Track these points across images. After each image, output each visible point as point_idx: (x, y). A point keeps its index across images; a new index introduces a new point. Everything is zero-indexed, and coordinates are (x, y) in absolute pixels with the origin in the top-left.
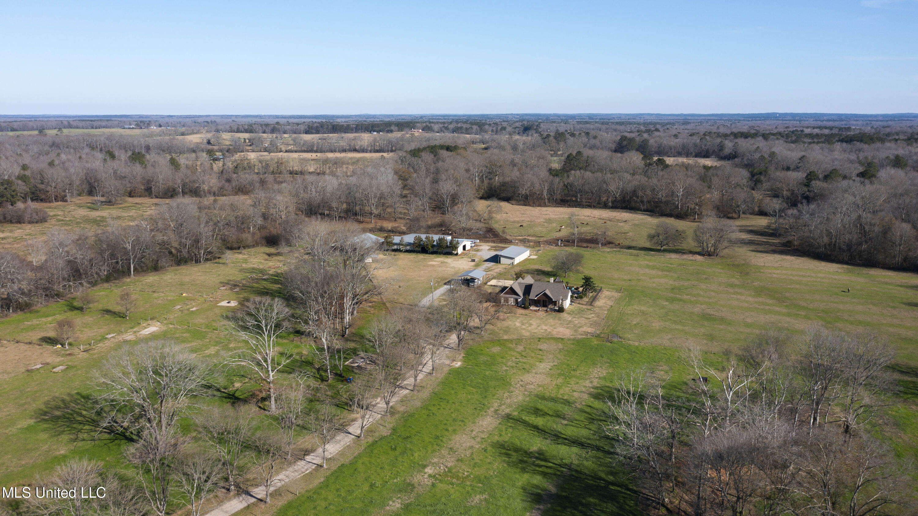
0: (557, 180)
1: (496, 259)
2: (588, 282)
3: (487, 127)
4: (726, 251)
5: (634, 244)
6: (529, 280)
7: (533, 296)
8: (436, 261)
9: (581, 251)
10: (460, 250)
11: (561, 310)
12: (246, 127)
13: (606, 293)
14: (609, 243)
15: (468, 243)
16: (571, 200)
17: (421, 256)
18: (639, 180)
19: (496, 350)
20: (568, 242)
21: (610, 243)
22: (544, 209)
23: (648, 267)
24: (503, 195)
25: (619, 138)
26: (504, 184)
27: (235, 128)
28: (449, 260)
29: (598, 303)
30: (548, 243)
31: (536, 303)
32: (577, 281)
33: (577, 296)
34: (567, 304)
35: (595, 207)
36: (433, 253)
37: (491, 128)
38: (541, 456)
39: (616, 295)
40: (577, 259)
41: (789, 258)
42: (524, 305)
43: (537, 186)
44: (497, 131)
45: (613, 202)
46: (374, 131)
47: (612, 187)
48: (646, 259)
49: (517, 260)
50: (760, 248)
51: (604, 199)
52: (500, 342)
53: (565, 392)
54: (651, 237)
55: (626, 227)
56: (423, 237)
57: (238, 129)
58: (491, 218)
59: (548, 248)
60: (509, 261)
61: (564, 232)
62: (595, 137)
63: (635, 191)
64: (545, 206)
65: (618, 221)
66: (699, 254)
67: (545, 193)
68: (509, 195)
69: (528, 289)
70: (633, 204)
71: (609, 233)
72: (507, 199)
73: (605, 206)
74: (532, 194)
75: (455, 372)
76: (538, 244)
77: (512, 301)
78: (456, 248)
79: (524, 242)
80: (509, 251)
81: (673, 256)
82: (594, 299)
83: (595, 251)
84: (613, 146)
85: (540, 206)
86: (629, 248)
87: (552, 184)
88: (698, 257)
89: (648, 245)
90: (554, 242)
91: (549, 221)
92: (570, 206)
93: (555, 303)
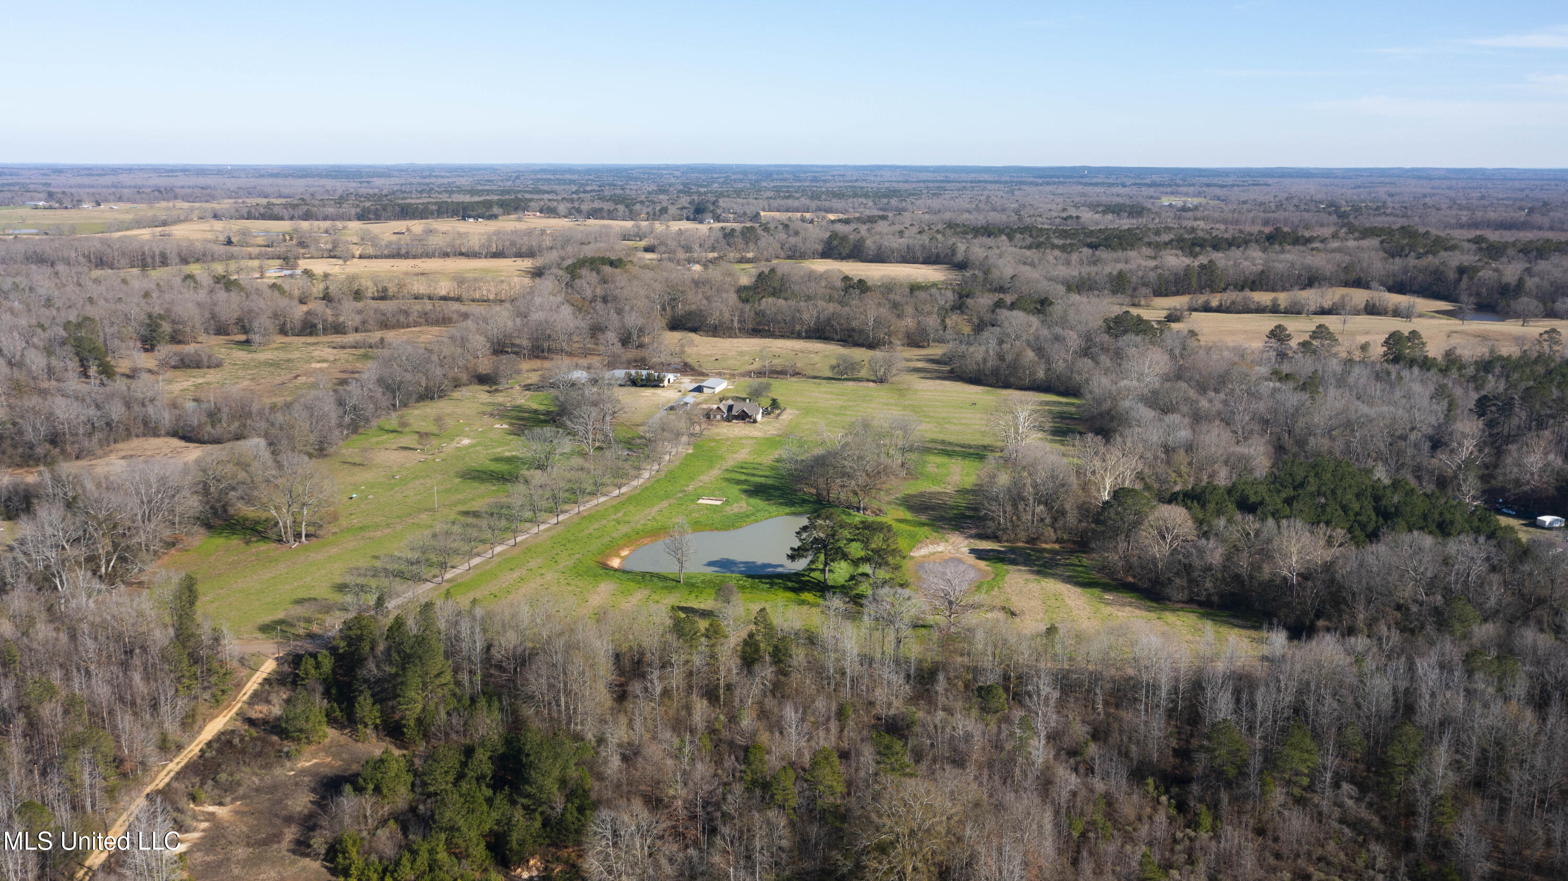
0: (747, 307)
1: (699, 389)
2: (775, 404)
3: (638, 206)
4: (895, 378)
5: (819, 374)
6: (730, 402)
7: (734, 412)
8: (648, 392)
9: (771, 381)
10: (666, 383)
11: (755, 421)
12: (262, 210)
13: (788, 411)
14: (796, 374)
15: (671, 376)
16: (763, 330)
17: (633, 389)
18: (832, 308)
19: (713, 444)
20: (760, 373)
21: (798, 374)
22: (735, 340)
23: (826, 392)
24: (689, 325)
25: (828, 235)
26: (690, 313)
27: (244, 212)
28: (658, 391)
29: (781, 417)
30: (743, 375)
31: (737, 417)
32: (767, 402)
33: (766, 413)
34: (759, 417)
35: (788, 337)
36: (642, 386)
37: (645, 210)
38: (746, 481)
39: (797, 412)
40: (767, 387)
41: (947, 383)
42: (728, 419)
43: (727, 315)
44: (654, 214)
45: (806, 332)
46: (469, 217)
47: (806, 316)
48: (826, 386)
49: (717, 390)
50: (929, 375)
51: (798, 328)
52: (714, 440)
53: (759, 460)
54: (833, 368)
55: (816, 358)
56: (633, 372)
57: (249, 213)
58: (683, 352)
59: (742, 379)
60: (711, 391)
61: (756, 366)
62: (797, 233)
63: (829, 319)
64: (736, 337)
65: (810, 352)
66: (874, 381)
67: (736, 325)
68: (696, 325)
69: (730, 408)
70: (827, 334)
71: (799, 365)
72: (694, 330)
73: (799, 336)
74: (721, 324)
75: (691, 455)
76: (733, 376)
77: (718, 417)
78: (662, 381)
79: (720, 375)
80: (709, 382)
81: (851, 383)
82: (779, 415)
83: (784, 381)
84: (820, 247)
85: (730, 337)
86: (815, 378)
87: (742, 312)
88: (871, 384)
89: (830, 375)
90: (748, 374)
91: (742, 354)
92: (762, 337)
93: (750, 417)
